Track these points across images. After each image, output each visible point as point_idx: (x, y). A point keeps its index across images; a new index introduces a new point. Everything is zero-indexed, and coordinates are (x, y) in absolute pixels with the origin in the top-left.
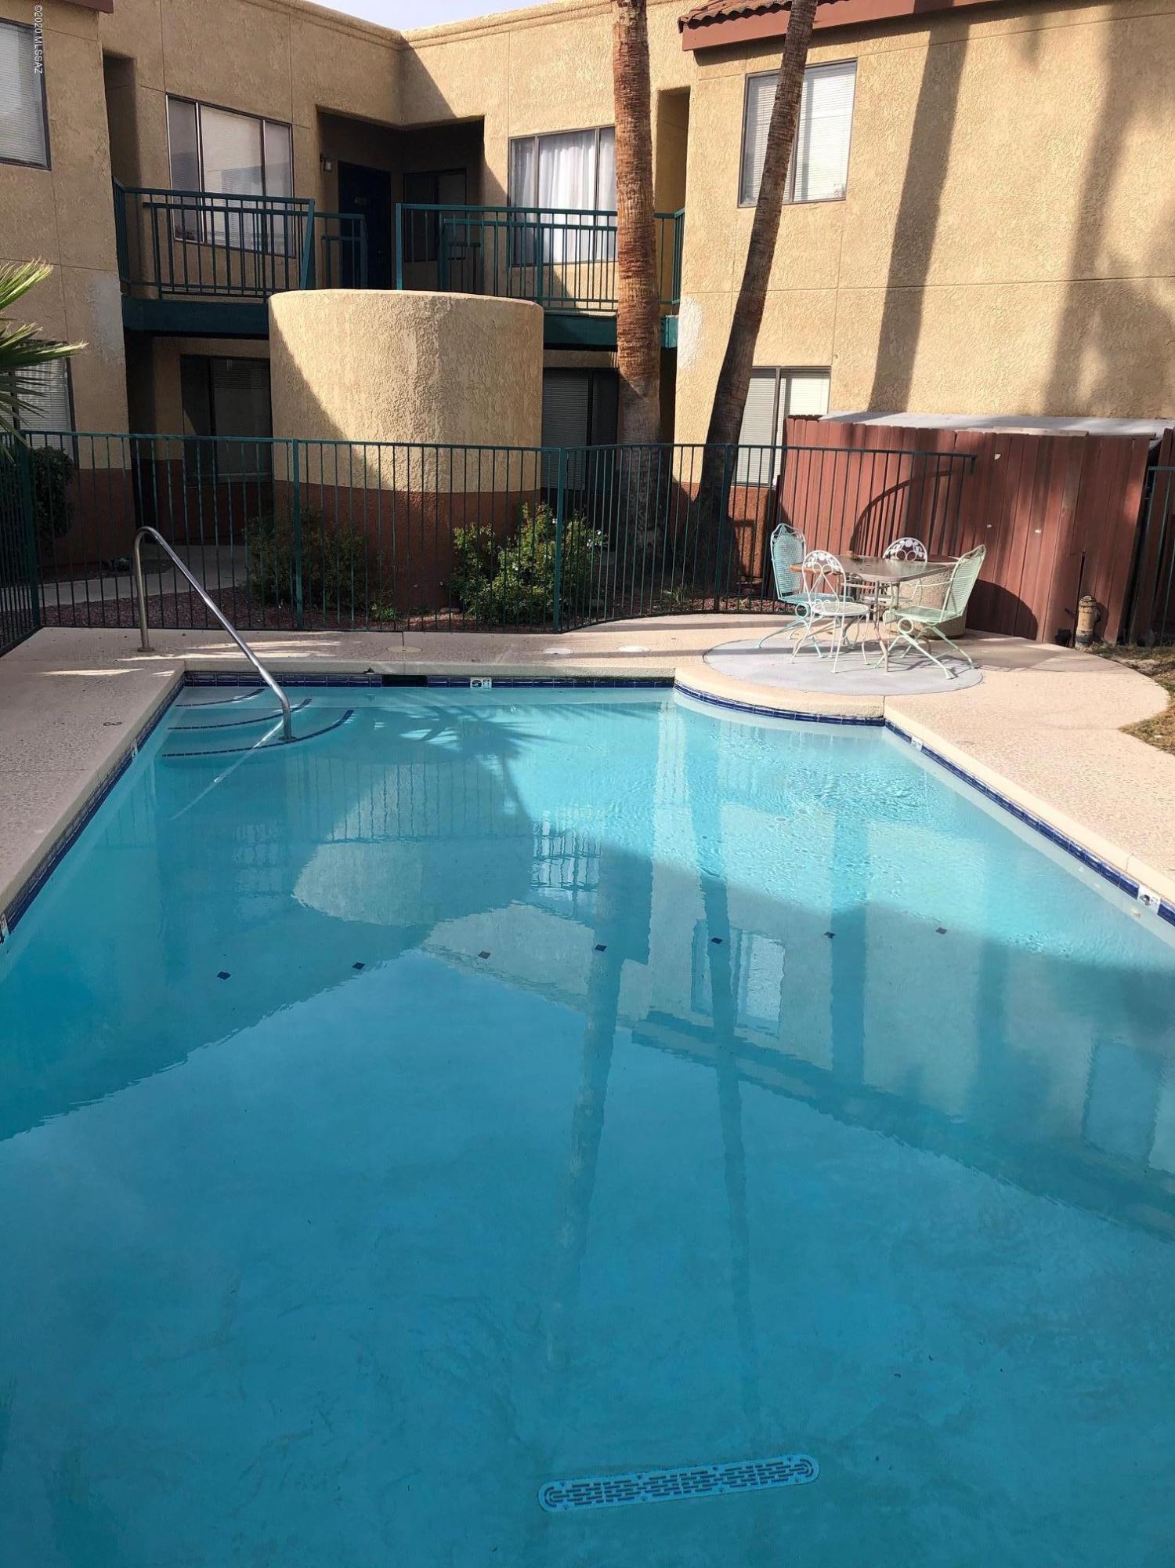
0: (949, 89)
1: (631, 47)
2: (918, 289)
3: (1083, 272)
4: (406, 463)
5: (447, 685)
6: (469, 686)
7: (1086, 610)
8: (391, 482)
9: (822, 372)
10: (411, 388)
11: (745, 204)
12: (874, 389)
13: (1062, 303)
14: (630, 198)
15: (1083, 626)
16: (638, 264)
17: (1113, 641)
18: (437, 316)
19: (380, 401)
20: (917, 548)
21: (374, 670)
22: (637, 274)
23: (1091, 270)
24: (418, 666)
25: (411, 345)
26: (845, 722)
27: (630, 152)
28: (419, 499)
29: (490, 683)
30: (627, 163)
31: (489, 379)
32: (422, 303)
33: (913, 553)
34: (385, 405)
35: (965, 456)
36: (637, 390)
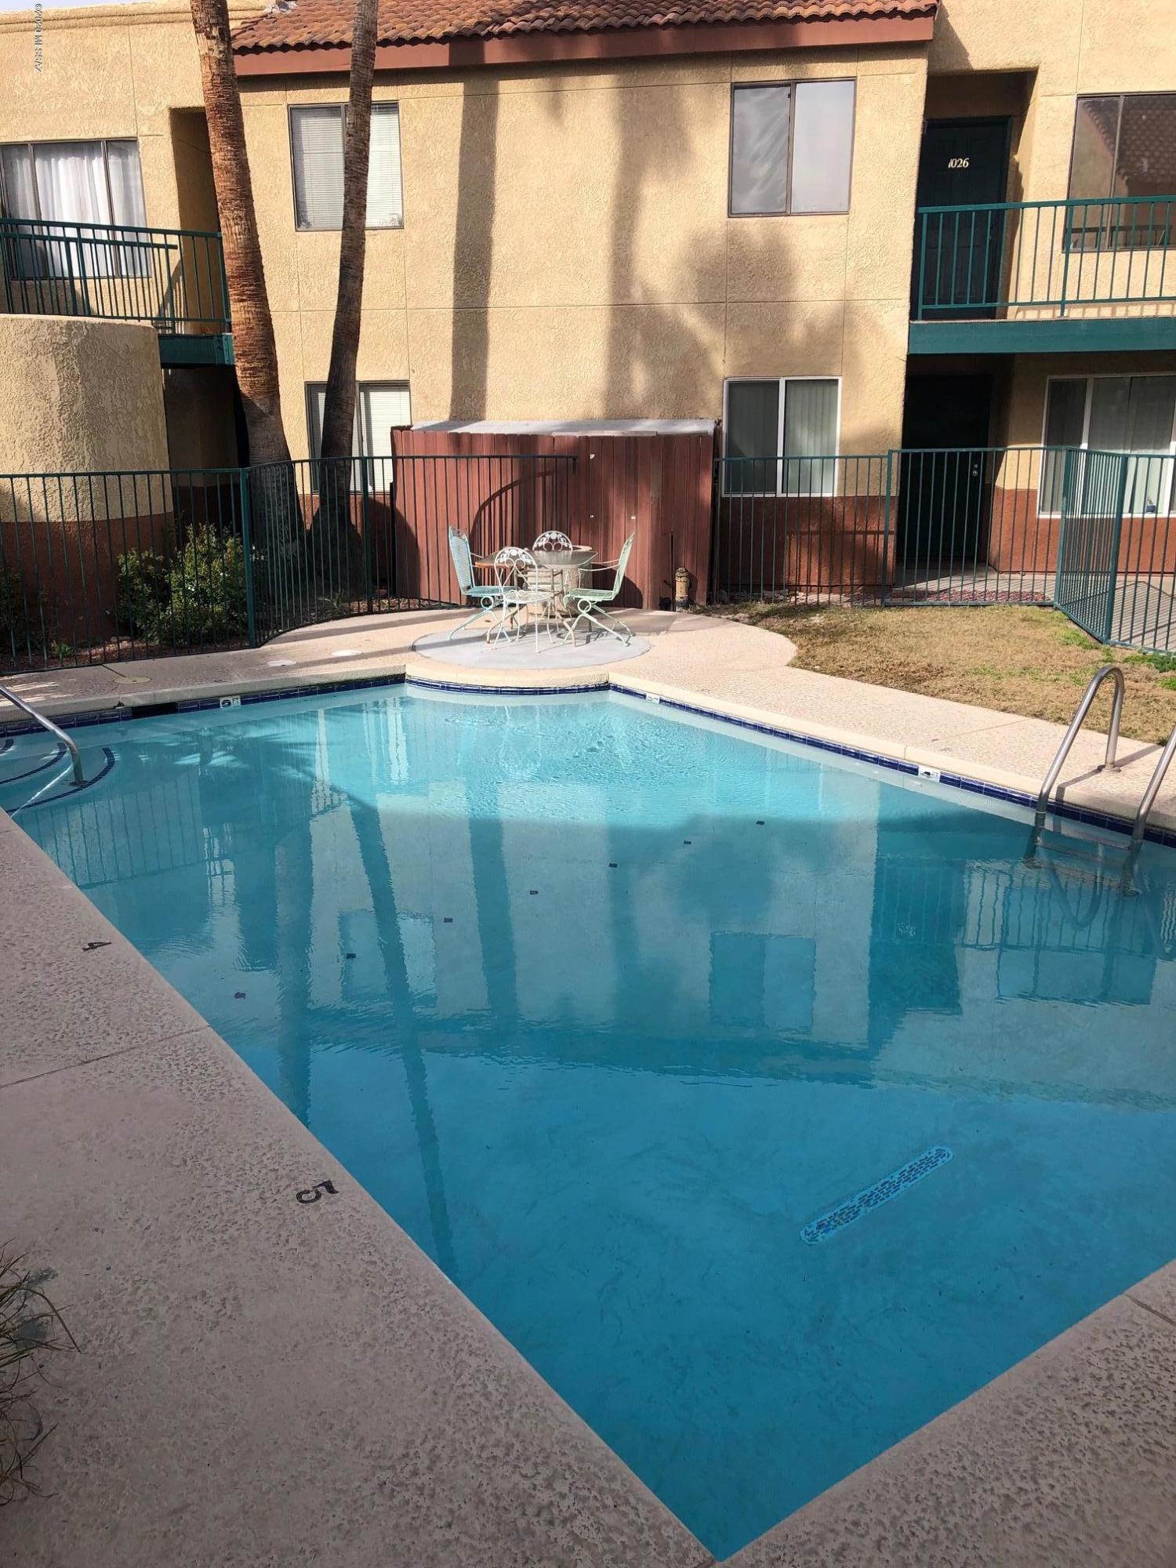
0: (488, 136)
1: (224, 79)
2: (482, 310)
3: (622, 298)
4: (58, 492)
5: (197, 709)
6: (218, 706)
7: (683, 579)
8: (43, 513)
9: (401, 385)
10: (56, 415)
11: (302, 228)
12: (453, 401)
13: (609, 324)
14: (238, 224)
15: (680, 593)
16: (252, 288)
17: (703, 603)
18: (75, 342)
19: (23, 429)
20: (562, 539)
21: (125, 703)
22: (251, 297)
23: (629, 297)
24: (167, 693)
25: (50, 370)
26: (580, 690)
27: (233, 179)
28: (76, 529)
29: (239, 700)
30: (231, 190)
31: (129, 403)
32: (57, 329)
33: (560, 545)
34: (29, 435)
35: (567, 458)
36: (262, 408)
